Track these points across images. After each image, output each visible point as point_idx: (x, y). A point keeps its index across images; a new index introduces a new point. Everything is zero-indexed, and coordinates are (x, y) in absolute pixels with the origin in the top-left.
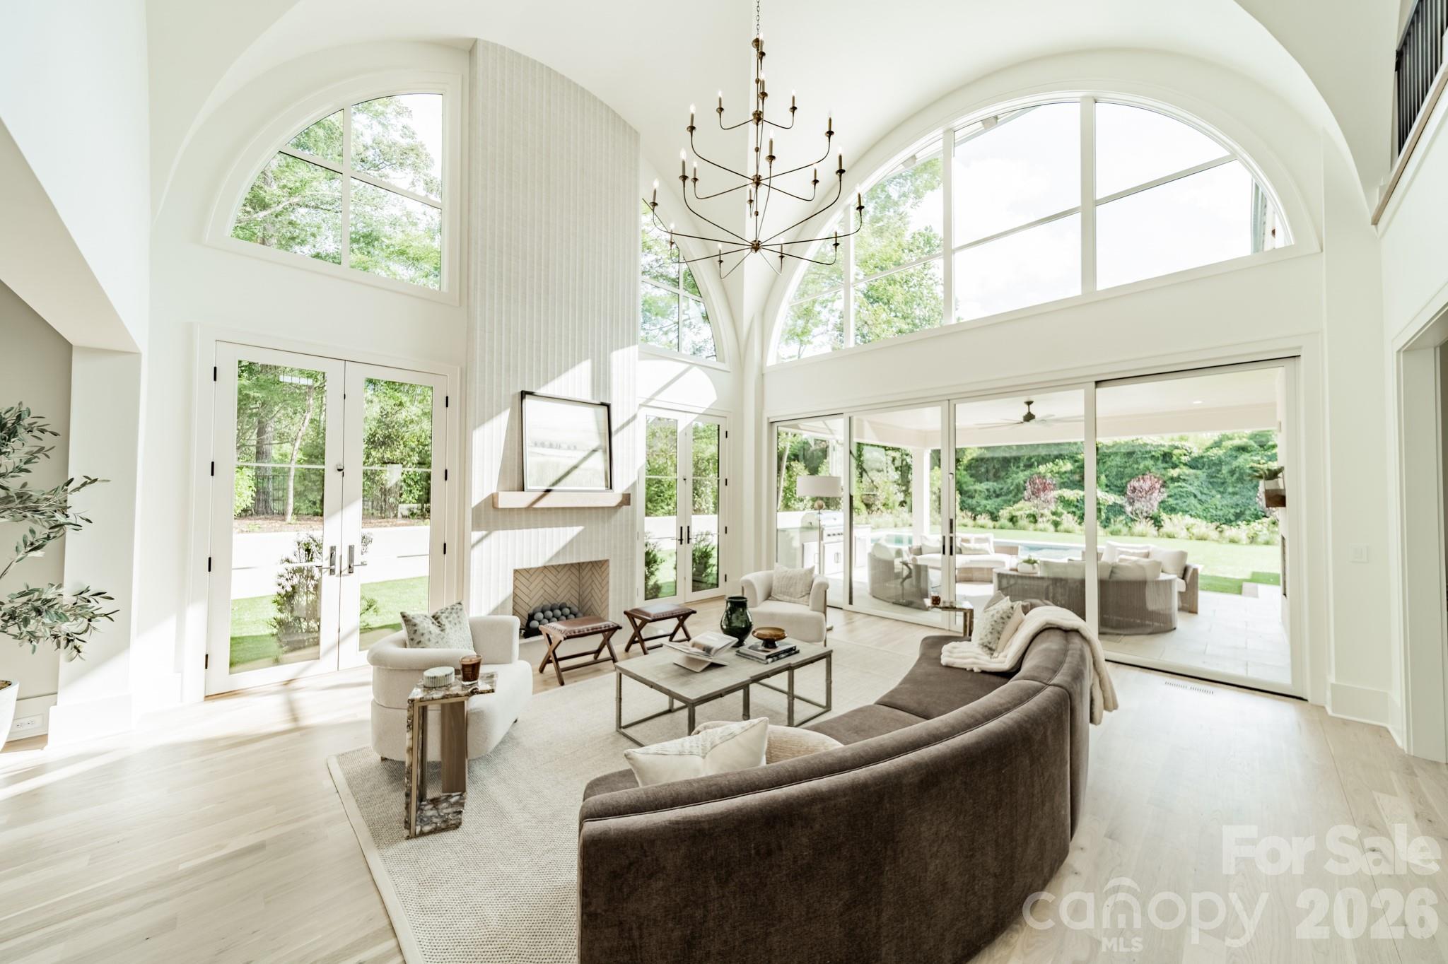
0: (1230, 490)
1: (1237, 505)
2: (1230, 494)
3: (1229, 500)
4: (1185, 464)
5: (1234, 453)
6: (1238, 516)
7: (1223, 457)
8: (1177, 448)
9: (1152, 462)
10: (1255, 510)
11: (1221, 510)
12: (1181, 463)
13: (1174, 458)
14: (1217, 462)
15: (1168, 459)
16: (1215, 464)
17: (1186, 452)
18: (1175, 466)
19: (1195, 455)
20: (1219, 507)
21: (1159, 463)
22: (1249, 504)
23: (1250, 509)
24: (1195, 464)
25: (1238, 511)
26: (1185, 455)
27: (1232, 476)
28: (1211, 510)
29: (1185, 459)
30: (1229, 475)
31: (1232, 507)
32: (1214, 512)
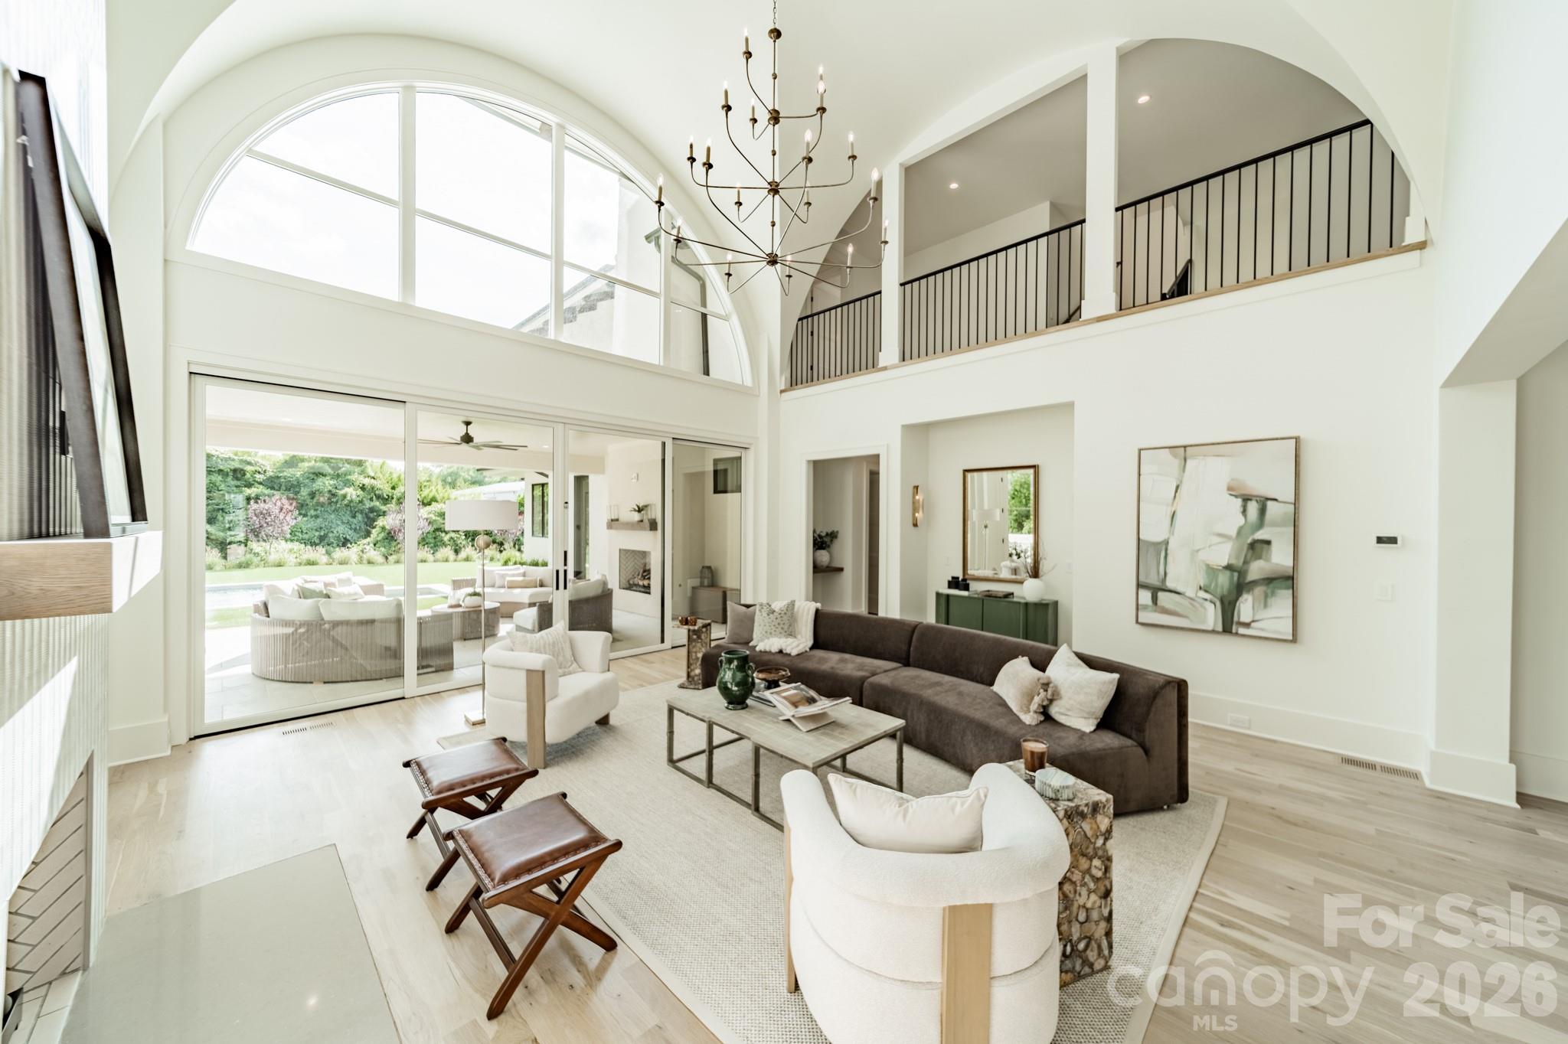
0: (312, 512)
1: (321, 528)
2: (312, 517)
3: (312, 524)
4: (260, 483)
5: (312, 476)
6: (322, 538)
7: (301, 479)
8: (249, 463)
9: (220, 478)
10: (338, 532)
11: (306, 533)
12: (255, 481)
13: (248, 475)
14: (295, 483)
15: (239, 476)
16: (293, 486)
17: (260, 470)
18: (249, 485)
19: (270, 474)
20: (305, 532)
21: (230, 479)
22: (331, 527)
23: (332, 532)
24: (273, 483)
25: (322, 534)
26: (259, 473)
27: (312, 498)
28: (297, 533)
29: (259, 477)
30: (308, 497)
31: (316, 530)
32: (300, 535)
